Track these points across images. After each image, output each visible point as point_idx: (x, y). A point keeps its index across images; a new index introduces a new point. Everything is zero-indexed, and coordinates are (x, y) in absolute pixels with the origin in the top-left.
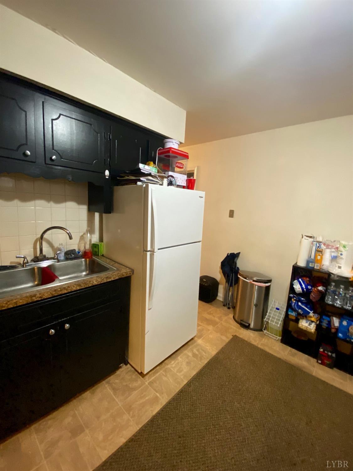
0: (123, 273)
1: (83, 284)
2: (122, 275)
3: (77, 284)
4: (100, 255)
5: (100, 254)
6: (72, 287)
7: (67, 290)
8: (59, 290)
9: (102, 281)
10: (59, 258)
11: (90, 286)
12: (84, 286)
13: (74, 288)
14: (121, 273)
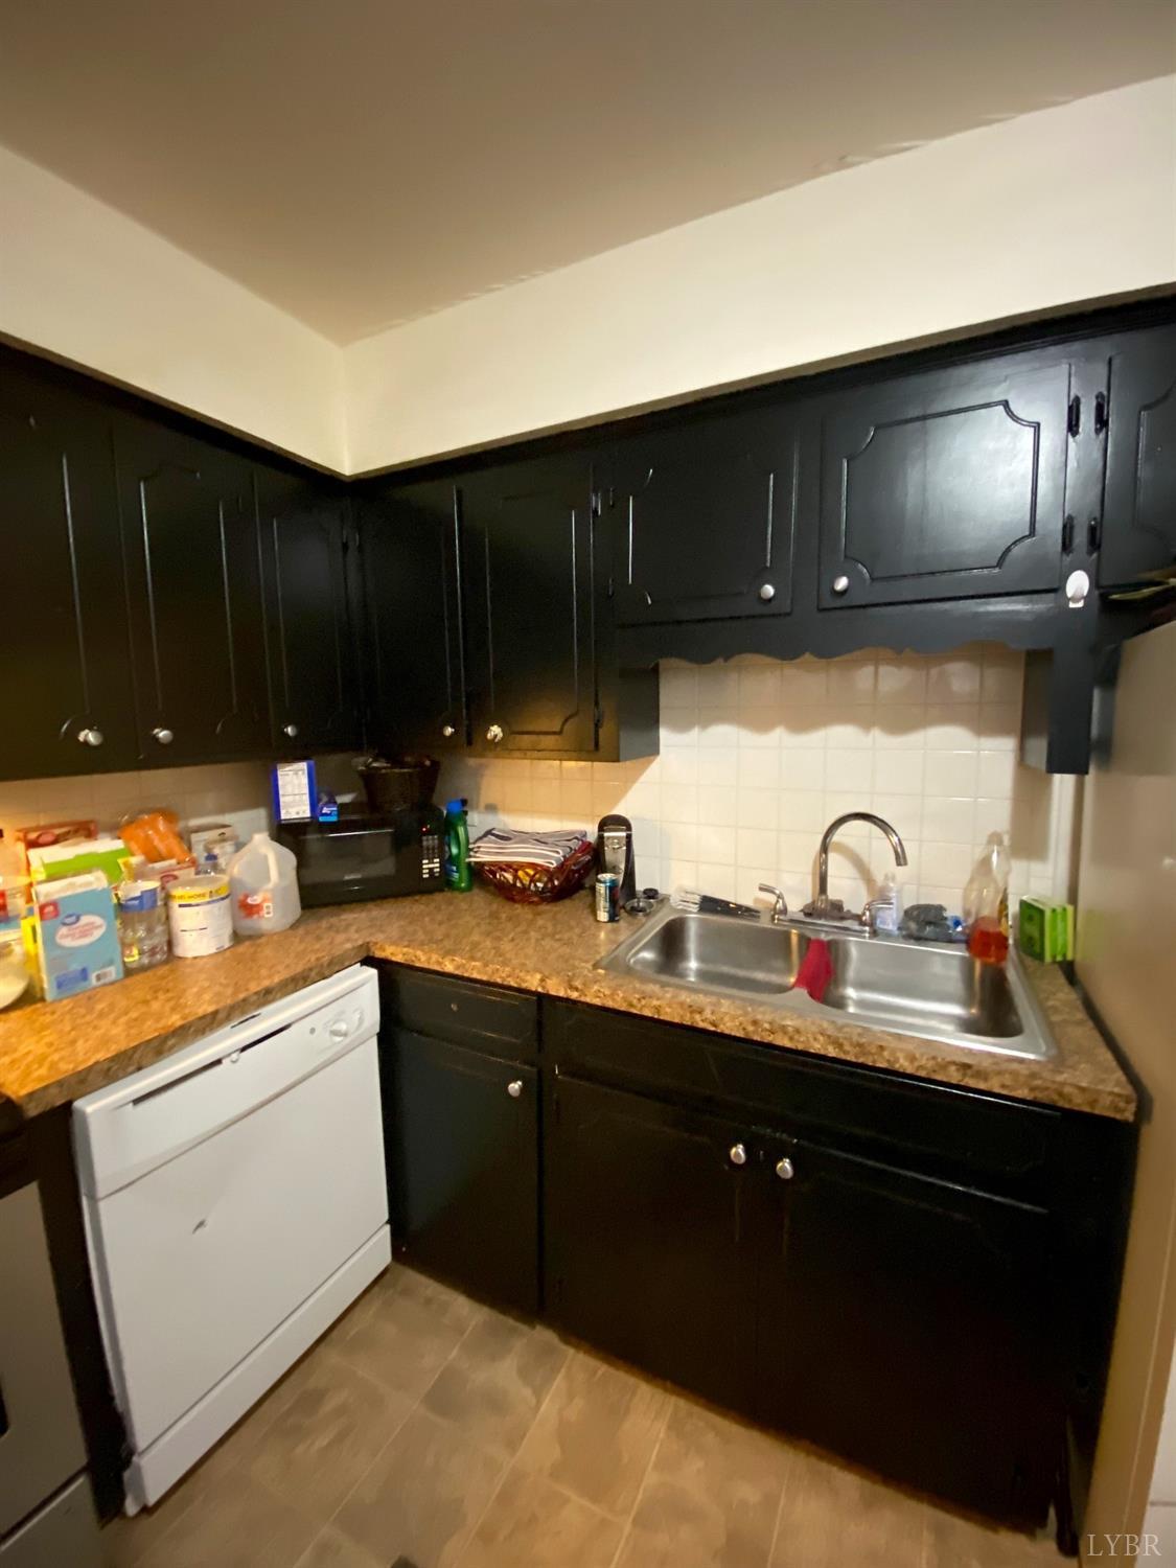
0: (1063, 1084)
1: (852, 1044)
2: (1061, 1094)
3: (829, 1037)
4: (1048, 958)
5: (1054, 957)
6: (811, 1039)
7: (791, 1039)
8: (767, 1026)
9: (934, 1071)
10: (879, 924)
11: (879, 1065)
12: (856, 1057)
13: (817, 1046)
14: (1054, 1082)
